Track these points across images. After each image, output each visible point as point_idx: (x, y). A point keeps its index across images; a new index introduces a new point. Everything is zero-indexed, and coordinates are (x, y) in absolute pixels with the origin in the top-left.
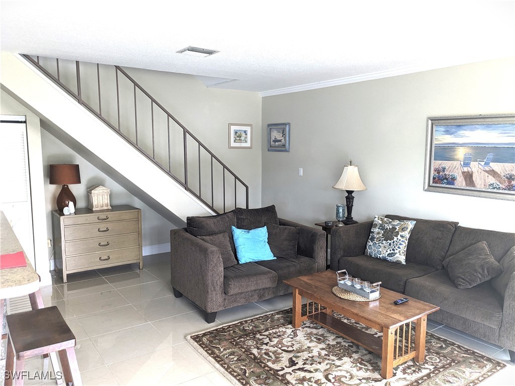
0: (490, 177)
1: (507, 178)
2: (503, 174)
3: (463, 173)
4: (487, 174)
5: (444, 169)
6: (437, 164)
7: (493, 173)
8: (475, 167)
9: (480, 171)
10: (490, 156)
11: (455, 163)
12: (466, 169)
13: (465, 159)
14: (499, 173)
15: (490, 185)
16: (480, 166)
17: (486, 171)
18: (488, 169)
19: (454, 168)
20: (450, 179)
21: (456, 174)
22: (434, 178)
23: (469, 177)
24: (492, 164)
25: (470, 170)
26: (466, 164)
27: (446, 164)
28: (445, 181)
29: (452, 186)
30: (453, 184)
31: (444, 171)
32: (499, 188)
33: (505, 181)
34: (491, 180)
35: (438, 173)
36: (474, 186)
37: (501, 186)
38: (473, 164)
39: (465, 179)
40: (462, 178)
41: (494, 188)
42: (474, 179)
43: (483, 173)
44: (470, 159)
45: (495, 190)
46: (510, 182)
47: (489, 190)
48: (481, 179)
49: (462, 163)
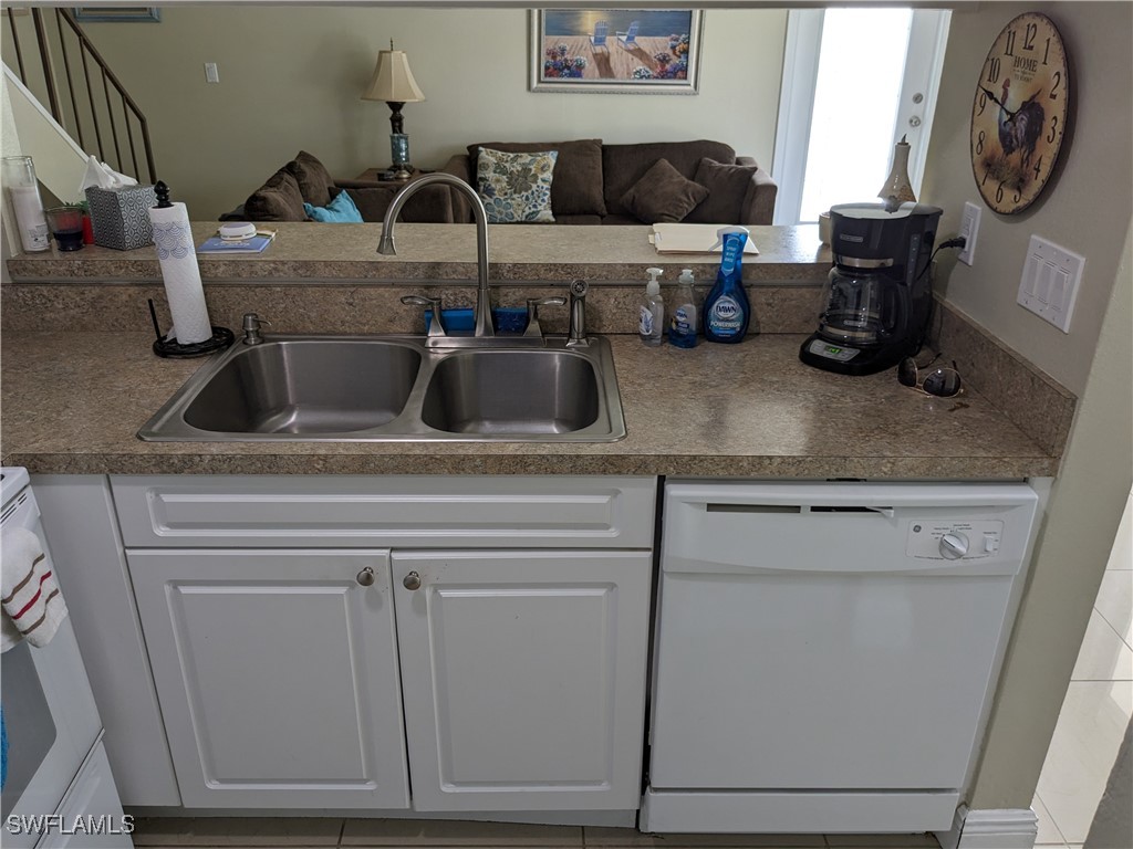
0: (636, 59)
1: (659, 59)
2: (653, 55)
3: (595, 55)
4: (630, 56)
5: (563, 51)
6: (552, 41)
7: (639, 53)
8: (614, 45)
9: (620, 50)
10: (635, 26)
11: (581, 38)
12: (599, 49)
13: (597, 32)
14: (648, 52)
15: (635, 73)
16: (620, 43)
17: (629, 51)
18: (632, 48)
19: (579, 48)
20: (573, 68)
21: (584, 59)
22: (547, 68)
23: (604, 63)
24: (637, 39)
25: (605, 49)
26: (600, 41)
27: (565, 41)
28: (566, 71)
29: (579, 80)
30: (580, 76)
31: (563, 54)
32: (649, 77)
33: (656, 65)
34: (639, 66)
35: (554, 57)
36: (612, 76)
37: (651, 73)
38: (609, 39)
39: (599, 65)
40: (594, 64)
41: (641, 77)
42: (612, 65)
43: (625, 53)
44: (604, 31)
45: (644, 81)
46: (663, 66)
47: (636, 81)
48: (622, 65)
49: (593, 39)
